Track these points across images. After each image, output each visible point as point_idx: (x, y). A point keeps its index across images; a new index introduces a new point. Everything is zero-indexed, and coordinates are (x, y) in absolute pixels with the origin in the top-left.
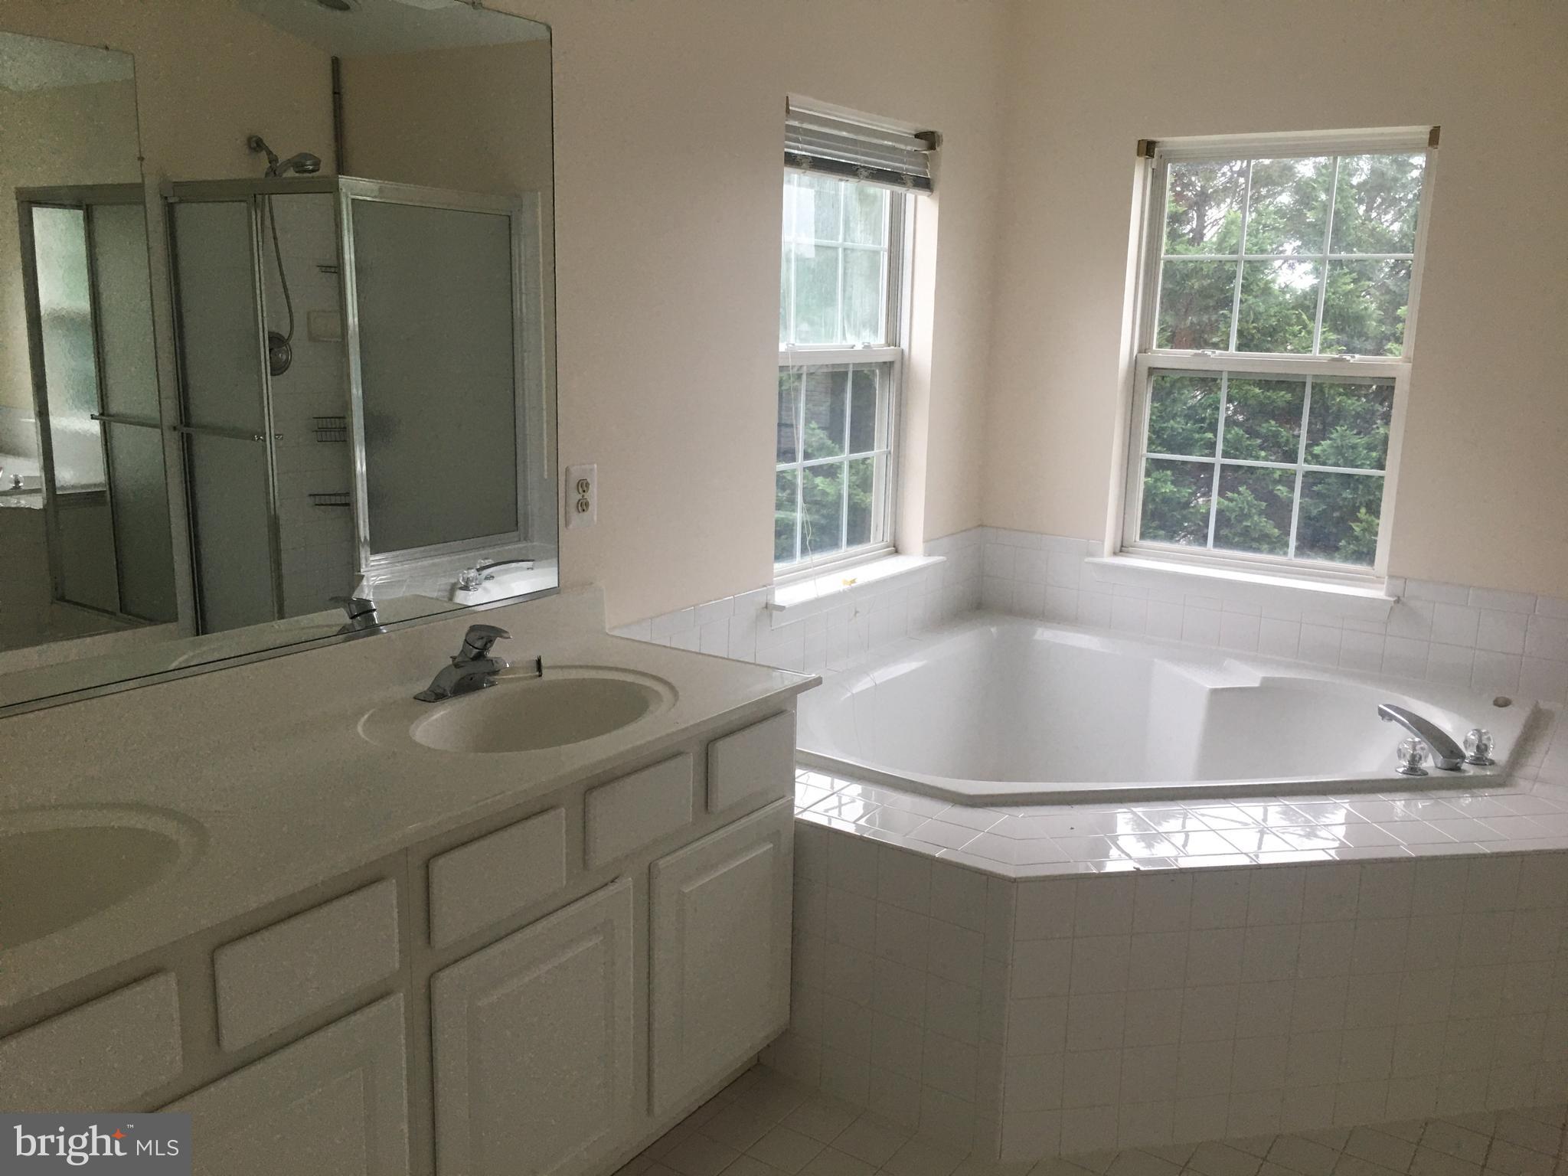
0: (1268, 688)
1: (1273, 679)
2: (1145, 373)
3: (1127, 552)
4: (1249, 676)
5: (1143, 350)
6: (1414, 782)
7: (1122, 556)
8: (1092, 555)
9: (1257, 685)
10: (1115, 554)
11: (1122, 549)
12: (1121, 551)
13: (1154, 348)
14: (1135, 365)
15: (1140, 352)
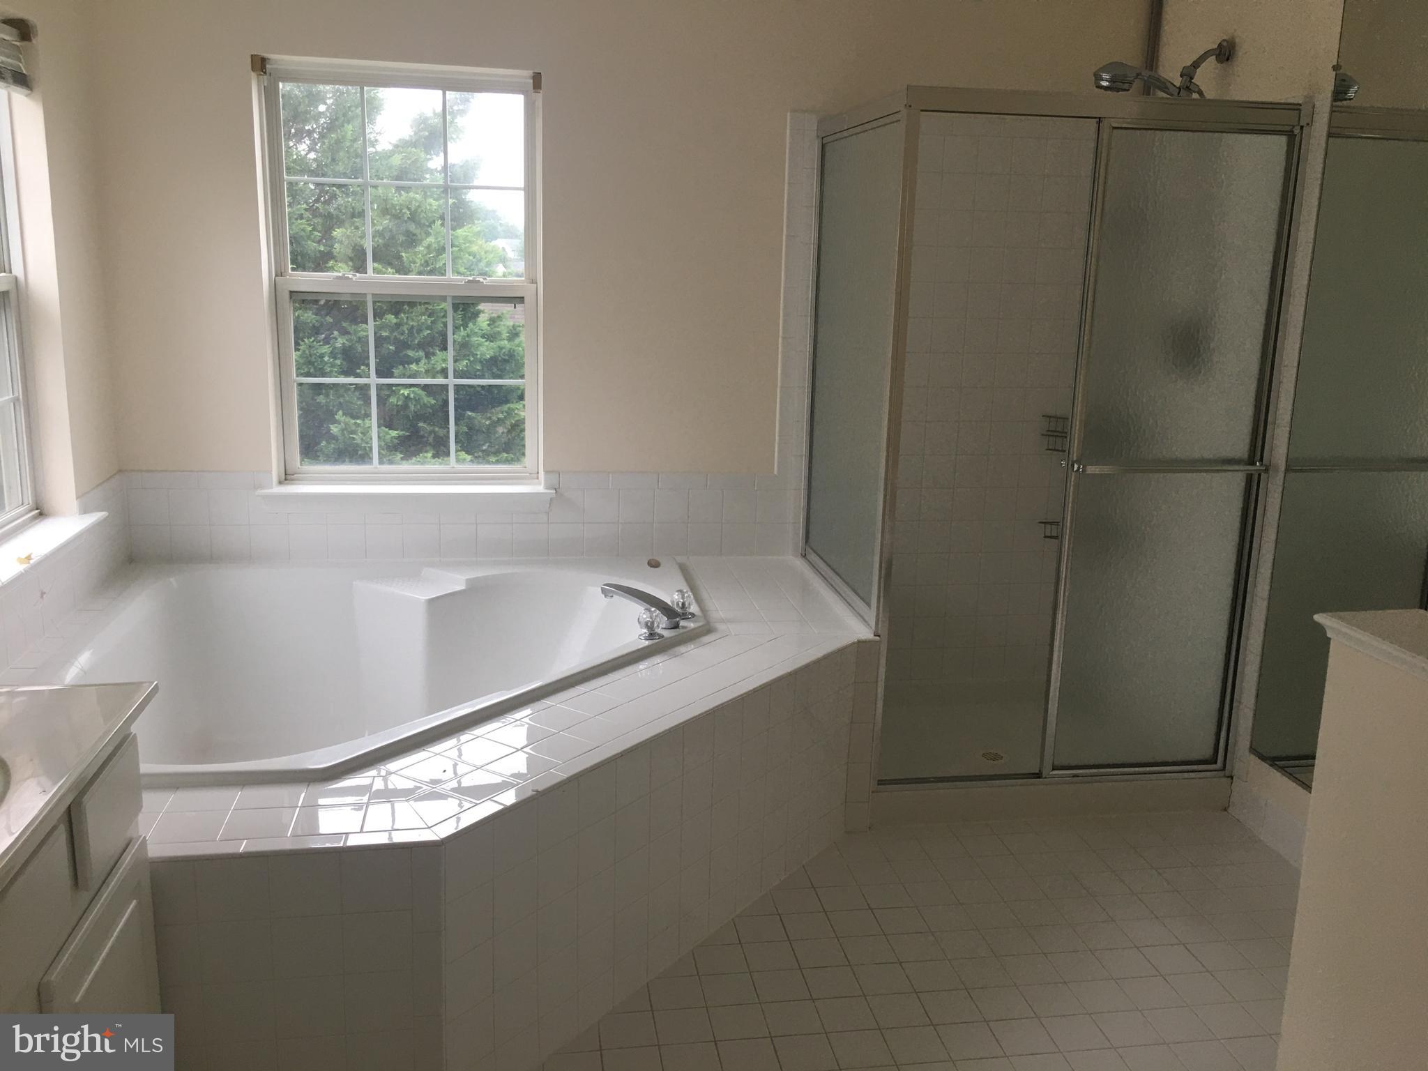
0: (475, 590)
1: (474, 579)
2: (287, 296)
3: (293, 480)
4: (455, 582)
5: (280, 273)
6: (657, 646)
7: (288, 484)
8: (261, 487)
9: (463, 588)
10: (280, 483)
11: (287, 477)
12: (286, 480)
13: (290, 272)
14: (275, 288)
15: (276, 276)
